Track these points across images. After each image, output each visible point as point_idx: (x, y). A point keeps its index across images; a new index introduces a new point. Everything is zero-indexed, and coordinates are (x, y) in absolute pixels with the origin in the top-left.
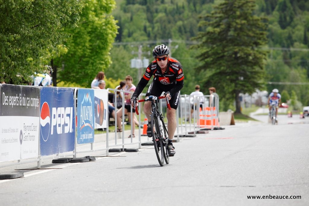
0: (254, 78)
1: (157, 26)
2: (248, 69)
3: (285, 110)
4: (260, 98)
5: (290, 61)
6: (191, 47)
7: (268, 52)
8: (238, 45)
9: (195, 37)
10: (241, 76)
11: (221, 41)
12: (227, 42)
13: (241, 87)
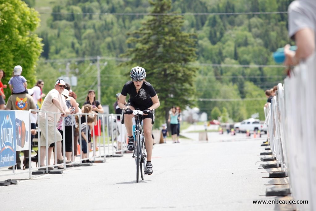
0: (183, 95)
1: (85, 43)
2: (178, 86)
3: (216, 127)
4: (191, 115)
5: (222, 77)
6: (120, 64)
7: (197, 69)
8: (167, 62)
9: (124, 54)
10: (171, 93)
11: (150, 57)
12: (156, 59)
13: (171, 105)
